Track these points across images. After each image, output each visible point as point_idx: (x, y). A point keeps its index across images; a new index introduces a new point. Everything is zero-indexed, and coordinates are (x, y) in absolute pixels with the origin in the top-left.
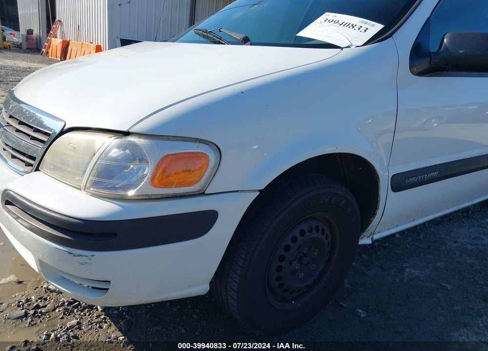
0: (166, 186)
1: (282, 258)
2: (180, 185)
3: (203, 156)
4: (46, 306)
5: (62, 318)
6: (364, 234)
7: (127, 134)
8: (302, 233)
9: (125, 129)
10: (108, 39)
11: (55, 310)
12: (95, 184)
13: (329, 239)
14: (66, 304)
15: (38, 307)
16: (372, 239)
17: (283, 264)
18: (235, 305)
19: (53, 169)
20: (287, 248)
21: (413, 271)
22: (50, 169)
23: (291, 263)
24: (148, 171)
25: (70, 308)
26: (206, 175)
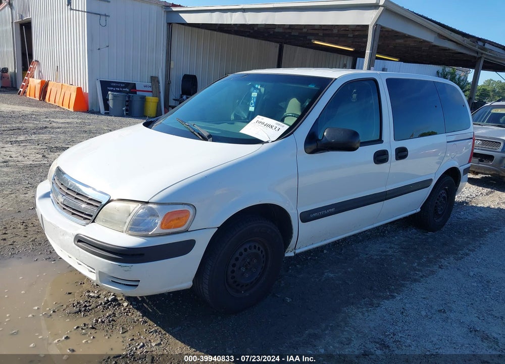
0: (168, 228)
1: (234, 265)
2: (175, 227)
3: (187, 212)
4: (91, 305)
5: (103, 311)
6: (288, 249)
7: (147, 203)
8: (246, 250)
9: (147, 201)
10: (89, 81)
11: (97, 307)
12: (131, 229)
13: (264, 253)
14: (103, 303)
15: (86, 306)
16: (294, 253)
17: (235, 269)
18: (207, 288)
19: (105, 222)
20: (237, 259)
21: (330, 274)
22: (103, 221)
23: (240, 268)
24: (159, 221)
25: (106, 306)
26: (188, 222)
